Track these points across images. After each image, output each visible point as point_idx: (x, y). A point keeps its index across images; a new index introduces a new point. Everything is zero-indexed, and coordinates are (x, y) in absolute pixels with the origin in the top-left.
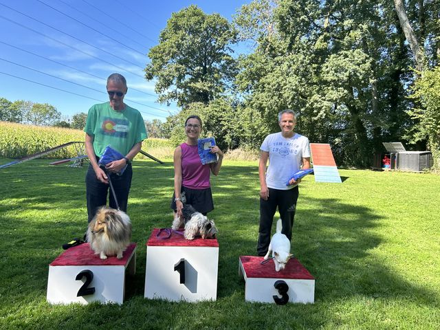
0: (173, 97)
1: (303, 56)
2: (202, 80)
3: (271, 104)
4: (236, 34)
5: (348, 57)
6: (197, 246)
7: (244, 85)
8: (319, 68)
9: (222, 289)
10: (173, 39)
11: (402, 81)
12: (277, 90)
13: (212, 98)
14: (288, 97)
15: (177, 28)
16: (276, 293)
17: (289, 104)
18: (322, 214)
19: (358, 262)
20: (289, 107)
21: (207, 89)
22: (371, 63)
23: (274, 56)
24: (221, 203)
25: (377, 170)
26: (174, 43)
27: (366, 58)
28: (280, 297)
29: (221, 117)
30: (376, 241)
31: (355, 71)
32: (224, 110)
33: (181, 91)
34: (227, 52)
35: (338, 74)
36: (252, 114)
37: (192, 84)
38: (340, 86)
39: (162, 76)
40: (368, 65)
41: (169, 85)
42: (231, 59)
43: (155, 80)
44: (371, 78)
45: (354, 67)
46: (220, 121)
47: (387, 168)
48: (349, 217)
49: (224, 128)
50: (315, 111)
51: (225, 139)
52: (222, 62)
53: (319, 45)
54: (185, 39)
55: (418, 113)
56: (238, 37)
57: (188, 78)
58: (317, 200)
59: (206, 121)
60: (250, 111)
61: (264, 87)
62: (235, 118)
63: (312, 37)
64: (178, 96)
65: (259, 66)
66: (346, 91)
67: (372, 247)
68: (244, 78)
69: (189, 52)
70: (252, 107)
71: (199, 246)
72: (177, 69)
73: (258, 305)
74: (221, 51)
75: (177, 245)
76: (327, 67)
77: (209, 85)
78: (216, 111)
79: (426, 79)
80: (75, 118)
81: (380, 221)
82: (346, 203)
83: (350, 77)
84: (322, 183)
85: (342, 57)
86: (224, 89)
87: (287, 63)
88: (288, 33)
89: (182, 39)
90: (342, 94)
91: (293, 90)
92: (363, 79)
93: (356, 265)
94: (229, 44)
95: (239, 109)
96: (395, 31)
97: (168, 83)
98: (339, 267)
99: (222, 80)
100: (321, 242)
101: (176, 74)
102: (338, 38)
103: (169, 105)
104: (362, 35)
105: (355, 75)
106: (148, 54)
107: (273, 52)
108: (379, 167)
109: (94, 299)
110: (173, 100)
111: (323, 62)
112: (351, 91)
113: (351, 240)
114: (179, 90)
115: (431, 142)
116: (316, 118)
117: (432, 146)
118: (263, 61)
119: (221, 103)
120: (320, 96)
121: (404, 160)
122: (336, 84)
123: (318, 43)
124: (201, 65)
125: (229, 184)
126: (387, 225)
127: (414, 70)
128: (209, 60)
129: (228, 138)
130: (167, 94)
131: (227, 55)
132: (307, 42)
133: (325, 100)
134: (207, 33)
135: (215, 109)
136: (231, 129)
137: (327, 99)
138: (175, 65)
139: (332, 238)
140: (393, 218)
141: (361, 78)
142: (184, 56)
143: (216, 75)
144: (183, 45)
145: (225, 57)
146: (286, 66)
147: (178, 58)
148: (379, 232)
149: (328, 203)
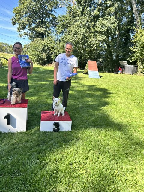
0: (26, 35)
1: (87, 18)
2: (41, 27)
3: (72, 41)
4: (57, 4)
5: (108, 20)
6: (16, 107)
7: (60, 31)
8: (95, 25)
10: (26, 4)
11: (130, 34)
12: (75, 34)
13: (46, 36)
14: (80, 38)
16: (54, 127)
17: (80, 41)
18: (87, 92)
19: (96, 113)
20: (80, 43)
21: (43, 32)
22: (118, 24)
23: (75, 17)
25: (116, 73)
26: (26, 6)
27: (116, 21)
28: (56, 129)
29: (50, 46)
30: (106, 104)
31: (110, 27)
32: (51, 43)
33: (30, 32)
34: (53, 13)
35: (103, 28)
36: (64, 45)
37: (36, 29)
38: (103, 34)
39: (21, 23)
40: (116, 24)
41: (24, 28)
42: (55, 17)
43: (17, 25)
44: (117, 31)
45: (110, 25)
46: (49, 48)
47: (120, 72)
48: (98, 93)
49: (51, 52)
50: (92, 46)
51: (51, 57)
52: (51, 18)
53: (96, 12)
54: (31, 4)
55: (135, 49)
57: (34, 25)
58: (87, 86)
59: (43, 48)
61: (69, 32)
62: (56, 47)
63: (92, 8)
64: (29, 34)
65: (67, 21)
66: (105, 37)
67: (103, 106)
68: (60, 27)
69: (34, 12)
70: (64, 42)
71: (17, 107)
72: (28, 20)
74: (50, 12)
75: (5, 107)
76: (98, 24)
77: (44, 30)
78: (47, 43)
79: (140, 33)
81: (111, 95)
82: (99, 87)
83: (108, 30)
84: (91, 79)
85: (105, 20)
86: (52, 32)
87: (80, 21)
88: (81, 5)
89: (30, 4)
91: (82, 34)
92: (114, 31)
93: (94, 114)
94: (54, 9)
95: (58, 43)
97: (23, 27)
98: (86, 115)
99: (51, 28)
100: (83, 104)
101: (27, 23)
102: (104, 10)
103: (24, 39)
104: (115, 9)
105: (110, 29)
106: (13, 11)
107: (74, 15)
108: (117, 72)
110: (26, 36)
111: (96, 22)
112: (108, 37)
113: (95, 103)
114: (29, 31)
115: (138, 62)
116: (92, 49)
117: (139, 63)
118: (69, 19)
119: (50, 39)
120: (94, 38)
121: (127, 69)
124: (40, 19)
126: (112, 97)
127: (135, 28)
128: (44, 17)
129: (53, 57)
130: (23, 33)
131: (53, 15)
132: (90, 11)
133: (96, 40)
134: (43, 2)
135: (47, 42)
136: (54, 52)
137: (97, 40)
138: (27, 18)
139: (87, 102)
140: (116, 94)
141: (112, 30)
142: (31, 13)
143: (48, 25)
144: (31, 7)
145: (52, 16)
146: (80, 22)
147: (28, 14)
148: (109, 100)
149: (91, 87)
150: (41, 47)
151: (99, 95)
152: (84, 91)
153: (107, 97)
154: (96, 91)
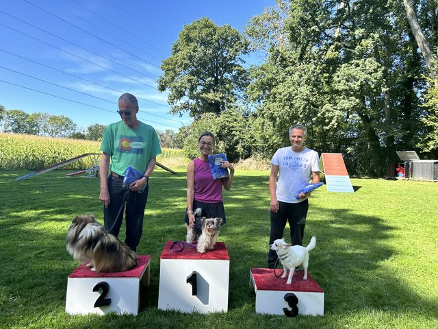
0: (185, 108)
1: (314, 66)
2: (214, 91)
3: (282, 114)
4: (247, 45)
5: (359, 66)
6: (208, 258)
7: (255, 95)
8: (331, 77)
9: (233, 301)
10: (185, 51)
11: (415, 89)
12: (288, 100)
13: (223, 108)
14: (299, 107)
15: (189, 40)
16: (286, 305)
17: (301, 114)
18: (334, 225)
19: (369, 275)
20: (301, 116)
21: (219, 100)
22: (383, 72)
23: (285, 66)
24: (232, 214)
25: (390, 179)
26: (187, 55)
27: (378, 67)
28: (290, 309)
29: (233, 127)
30: (388, 253)
31: (367, 80)
32: (236, 120)
33: (193, 102)
34: (239, 62)
35: (350, 84)
36: (263, 123)
37: (204, 95)
38: (352, 96)
39: (175, 87)
40: (380, 74)
41: (181, 96)
42: (242, 69)
43: (168, 91)
44: (384, 86)
45: (366, 76)
46: (232, 131)
47: (401, 177)
48: (361, 228)
49: (236, 138)
50: (327, 121)
51: (237, 148)
52: (234, 73)
53: (330, 54)
54: (197, 51)
55: (432, 121)
56: (249, 47)
57: (200, 88)
58: (329, 210)
59: (218, 131)
60: (262, 121)
61: (275, 97)
62: (247, 128)
63: (323, 47)
64: (190, 107)
65: (270, 76)
66: (358, 100)
67: (383, 259)
68: (256, 89)
69: (201, 64)
70: (263, 117)
71: (210, 258)
72: (189, 81)
73: (268, 317)
74: (233, 62)
75: (189, 258)
76: (338, 76)
77: (221, 96)
78: (228, 121)
80: (90, 129)
81: (393, 232)
82: (358, 213)
83: (362, 86)
84: (334, 193)
85: (353, 66)
86: (236, 99)
87: (297, 73)
88: (299, 43)
89: (194, 51)
90: (353, 103)
91: (304, 100)
92: (375, 88)
93: (367, 278)
94: (240, 55)
95: (250, 119)
96: (407, 38)
97: (180, 94)
98: (349, 279)
99: (233, 90)
100: (332, 254)
101: (188, 86)
102: (349, 48)
103: (181, 116)
104: (374, 44)
105: (367, 83)
106: (161, 66)
107: (284, 63)
108: (393, 176)
109: (110, 310)
110: (185, 111)
111: (334, 71)
112: (363, 101)
113: (362, 252)
114: (191, 101)
116: (327, 128)
118: (275, 71)
119: (233, 113)
120: (332, 105)
121: (419, 169)
122: (348, 93)
123: (329, 52)
124: (213, 76)
125: (241, 195)
126: (399, 237)
127: (427, 78)
128: (221, 71)
129: (239, 148)
130: (179, 105)
131: (239, 66)
132: (318, 52)
133: (336, 109)
134: (219, 44)
135: (227, 119)
136: (242, 139)
137: (339, 108)
138: (187, 77)
139: (342, 249)
140: (405, 229)
141: (372, 87)
142: (196, 67)
143: (227, 86)
144: (195, 56)
145: (237, 68)
146: (297, 76)
147: (190, 69)
148: (391, 243)
149: (340, 214)
150: (214, 130)
151: (365, 233)
152: (326, 222)
153: (386, 237)
154: (354, 223)
